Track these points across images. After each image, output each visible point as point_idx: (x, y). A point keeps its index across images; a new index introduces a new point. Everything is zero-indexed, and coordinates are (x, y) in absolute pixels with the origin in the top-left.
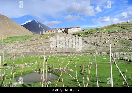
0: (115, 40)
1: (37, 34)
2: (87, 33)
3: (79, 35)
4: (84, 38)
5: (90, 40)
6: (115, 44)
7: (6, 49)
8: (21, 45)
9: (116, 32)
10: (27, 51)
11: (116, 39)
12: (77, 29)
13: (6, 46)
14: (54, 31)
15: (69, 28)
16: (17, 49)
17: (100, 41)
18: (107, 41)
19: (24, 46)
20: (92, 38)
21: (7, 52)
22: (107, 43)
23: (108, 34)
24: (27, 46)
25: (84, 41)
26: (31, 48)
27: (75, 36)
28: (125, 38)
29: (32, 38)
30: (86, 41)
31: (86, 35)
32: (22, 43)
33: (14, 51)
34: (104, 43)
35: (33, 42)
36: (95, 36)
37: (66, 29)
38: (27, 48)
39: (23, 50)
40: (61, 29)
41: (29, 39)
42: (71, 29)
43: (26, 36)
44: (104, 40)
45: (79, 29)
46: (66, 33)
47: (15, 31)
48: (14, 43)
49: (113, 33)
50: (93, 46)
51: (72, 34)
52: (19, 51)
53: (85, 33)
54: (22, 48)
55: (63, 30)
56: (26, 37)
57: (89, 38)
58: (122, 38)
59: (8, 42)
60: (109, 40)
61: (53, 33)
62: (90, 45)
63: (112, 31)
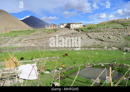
0: (118, 36)
1: (39, 29)
2: (90, 28)
3: (82, 31)
4: (88, 33)
5: (93, 35)
6: (119, 39)
7: (11, 43)
8: (25, 39)
9: (118, 29)
10: (32, 45)
11: (119, 34)
12: (79, 24)
13: (10, 40)
14: (56, 27)
15: (71, 24)
16: (22, 43)
17: (103, 36)
18: (111, 37)
19: (29, 40)
20: (96, 34)
21: (12, 46)
22: (110, 38)
23: (111, 30)
24: (31, 40)
25: (88, 36)
26: (36, 42)
27: (78, 31)
28: (128, 34)
29: (36, 33)
30: (90, 36)
31: (89, 31)
32: (26, 37)
33: (19, 45)
34: (108, 38)
35: (37, 36)
36: (98, 31)
37: (68, 24)
38: (32, 42)
39: (28, 44)
40: (63, 24)
41: (32, 33)
42: (73, 24)
43: (29, 30)
44: (108, 36)
45: (81, 24)
46: (68, 28)
47: (15, 25)
48: (17, 37)
49: (115, 29)
50: (98, 41)
51: (75, 29)
52: (24, 45)
53: (88, 28)
54: (27, 42)
55: (65, 25)
56: (29, 32)
57: (92, 33)
58: (125, 34)
59: (12, 36)
60: (112, 35)
61: (56, 28)
62: (94, 40)
63: (114, 27)
